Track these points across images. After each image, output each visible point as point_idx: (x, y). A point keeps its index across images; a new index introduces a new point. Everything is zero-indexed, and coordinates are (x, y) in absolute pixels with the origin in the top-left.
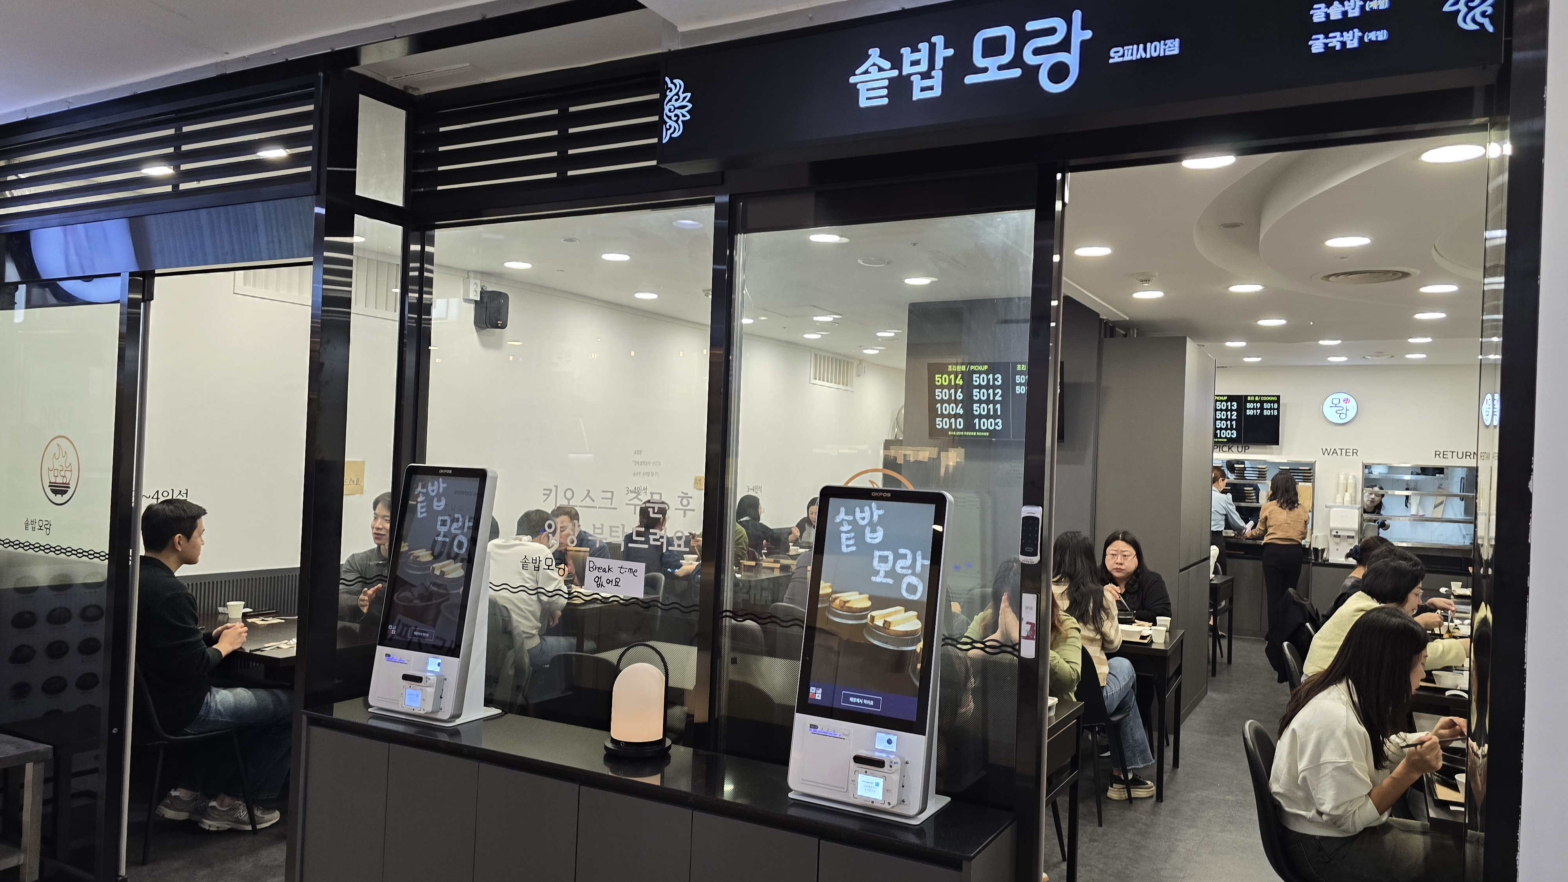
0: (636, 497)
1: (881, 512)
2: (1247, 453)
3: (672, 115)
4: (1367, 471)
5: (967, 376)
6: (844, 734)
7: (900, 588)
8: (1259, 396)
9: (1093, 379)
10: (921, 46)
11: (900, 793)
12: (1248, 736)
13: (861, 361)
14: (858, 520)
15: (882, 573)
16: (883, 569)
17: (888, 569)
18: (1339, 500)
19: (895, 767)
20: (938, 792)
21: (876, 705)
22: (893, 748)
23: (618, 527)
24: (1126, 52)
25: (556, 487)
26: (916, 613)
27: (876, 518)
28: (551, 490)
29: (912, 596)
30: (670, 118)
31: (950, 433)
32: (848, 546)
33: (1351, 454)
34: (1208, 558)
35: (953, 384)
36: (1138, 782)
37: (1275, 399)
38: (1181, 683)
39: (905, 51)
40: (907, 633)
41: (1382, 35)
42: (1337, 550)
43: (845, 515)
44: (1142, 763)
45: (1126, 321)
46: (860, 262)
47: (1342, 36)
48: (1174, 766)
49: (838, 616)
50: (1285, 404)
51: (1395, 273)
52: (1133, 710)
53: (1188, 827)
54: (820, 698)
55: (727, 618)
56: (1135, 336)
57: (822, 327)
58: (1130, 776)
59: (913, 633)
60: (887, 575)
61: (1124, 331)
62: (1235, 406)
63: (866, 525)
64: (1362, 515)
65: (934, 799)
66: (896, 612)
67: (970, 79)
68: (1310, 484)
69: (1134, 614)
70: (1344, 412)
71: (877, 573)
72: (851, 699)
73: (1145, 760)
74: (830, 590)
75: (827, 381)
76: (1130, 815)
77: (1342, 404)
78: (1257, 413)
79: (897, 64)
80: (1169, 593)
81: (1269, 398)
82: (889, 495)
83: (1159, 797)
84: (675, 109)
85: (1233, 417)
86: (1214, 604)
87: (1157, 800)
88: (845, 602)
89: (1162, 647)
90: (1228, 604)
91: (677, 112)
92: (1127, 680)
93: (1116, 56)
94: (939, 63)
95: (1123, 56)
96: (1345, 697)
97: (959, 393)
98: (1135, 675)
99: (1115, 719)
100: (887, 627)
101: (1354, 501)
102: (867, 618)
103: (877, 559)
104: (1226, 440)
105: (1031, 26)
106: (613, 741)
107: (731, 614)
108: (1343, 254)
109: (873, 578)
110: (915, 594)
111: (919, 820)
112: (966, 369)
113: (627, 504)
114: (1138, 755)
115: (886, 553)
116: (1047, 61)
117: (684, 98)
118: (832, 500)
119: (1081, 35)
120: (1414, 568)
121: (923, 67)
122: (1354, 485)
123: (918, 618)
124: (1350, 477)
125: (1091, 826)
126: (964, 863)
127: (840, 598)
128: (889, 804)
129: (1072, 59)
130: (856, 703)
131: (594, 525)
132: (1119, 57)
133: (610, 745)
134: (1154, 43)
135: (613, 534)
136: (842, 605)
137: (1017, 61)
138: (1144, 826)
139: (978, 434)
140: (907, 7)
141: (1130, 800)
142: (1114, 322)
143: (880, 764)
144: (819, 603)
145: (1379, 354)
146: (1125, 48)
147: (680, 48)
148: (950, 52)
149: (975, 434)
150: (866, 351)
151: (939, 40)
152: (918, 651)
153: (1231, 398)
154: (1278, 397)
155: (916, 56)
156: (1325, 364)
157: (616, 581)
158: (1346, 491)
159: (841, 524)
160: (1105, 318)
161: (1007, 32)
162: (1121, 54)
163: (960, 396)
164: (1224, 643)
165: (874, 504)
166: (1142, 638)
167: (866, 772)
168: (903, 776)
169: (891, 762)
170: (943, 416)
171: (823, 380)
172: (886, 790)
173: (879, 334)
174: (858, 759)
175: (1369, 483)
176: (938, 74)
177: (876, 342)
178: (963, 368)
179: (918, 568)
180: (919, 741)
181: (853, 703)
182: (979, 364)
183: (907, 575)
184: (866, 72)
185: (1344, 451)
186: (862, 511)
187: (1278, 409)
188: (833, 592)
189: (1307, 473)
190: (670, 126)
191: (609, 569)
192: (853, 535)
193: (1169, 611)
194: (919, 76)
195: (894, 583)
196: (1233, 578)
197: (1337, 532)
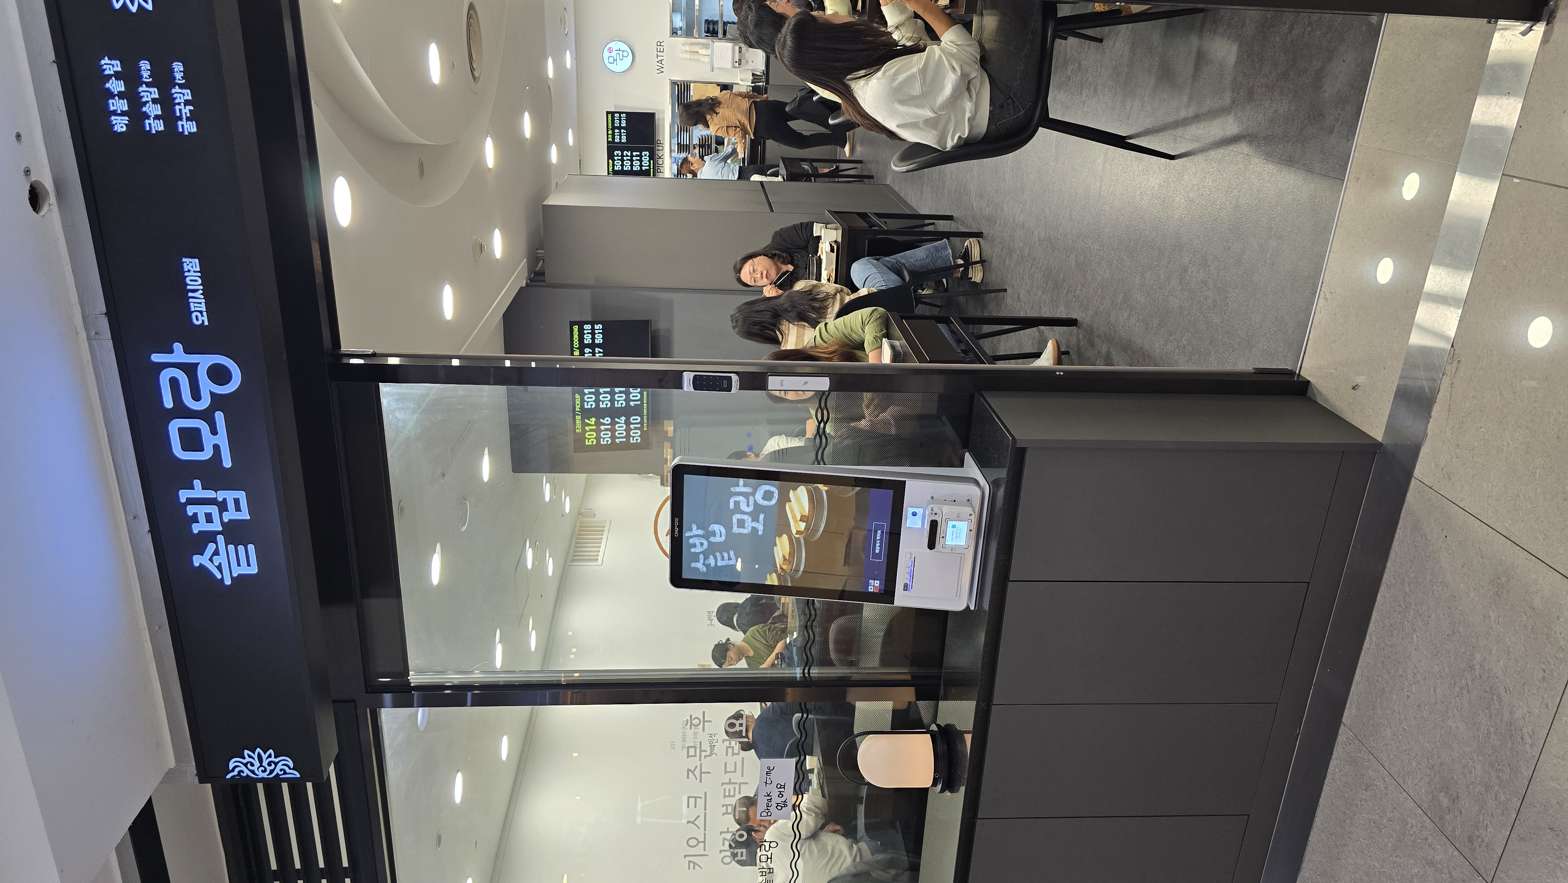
0: (693, 772)
1: (694, 527)
2: (664, 141)
3: (269, 769)
4: (679, 32)
5: (586, 413)
6: (910, 558)
7: (768, 506)
8: (608, 131)
9: (587, 293)
10: (190, 514)
11: (961, 504)
12: (904, 169)
13: (580, 514)
14: (703, 549)
15: (755, 524)
16: (750, 523)
17: (750, 519)
18: (707, 59)
19: (935, 510)
20: (961, 465)
21: (881, 527)
22: (920, 511)
23: (725, 789)
24: (197, 309)
25: (685, 856)
26: (791, 491)
27: (700, 532)
28: (690, 862)
29: (775, 495)
30: (272, 772)
31: (645, 429)
32: (730, 559)
33: (662, 47)
34: (762, 183)
35: (594, 427)
36: (966, 255)
37: (610, 116)
38: (875, 214)
39: (196, 528)
40: (811, 499)
41: (178, 68)
42: (753, 62)
43: (699, 562)
44: (947, 251)
45: (528, 261)
46: (464, 528)
47: (179, 104)
48: (952, 220)
49: (798, 565)
50: (615, 107)
51: (469, 17)
52: (899, 259)
53: (1002, 211)
54: (878, 582)
55: (811, 671)
56: (543, 251)
57: (539, 560)
58: (960, 262)
59: (809, 492)
60: (755, 519)
61: (539, 262)
62: (618, 152)
63: (708, 541)
64: (719, 39)
65: (969, 469)
66: (792, 510)
67: (227, 463)
68: (692, 85)
69: (812, 256)
70: (621, 53)
71: (754, 529)
72: (877, 551)
73: (945, 248)
74: (774, 575)
75: (600, 547)
76: (995, 263)
77: (614, 54)
78: (624, 133)
79: (211, 537)
80: (791, 224)
81: (610, 121)
82: (677, 520)
83: (978, 235)
84: (261, 766)
85: (629, 154)
86: (804, 177)
87: (982, 237)
88: (785, 559)
89: (840, 231)
90: (806, 163)
91: (265, 764)
92: (870, 266)
93: (200, 317)
94: (210, 494)
95: (201, 312)
96: (862, 82)
97: (605, 422)
98: (867, 258)
99: (907, 278)
100: (807, 518)
101: (706, 46)
102: (798, 538)
103: (741, 529)
104: (652, 161)
105: (168, 403)
106: (934, 784)
107: (807, 668)
108: (448, 65)
109: (760, 533)
110: (773, 493)
111: (985, 485)
112: (579, 415)
113: (701, 782)
114: (940, 253)
115: (735, 521)
116: (207, 386)
117: (250, 756)
118: (685, 576)
119: (179, 354)
120: (754, 9)
121: (214, 510)
122: (691, 46)
123: (795, 489)
124: (683, 48)
125: (1007, 299)
126: (1019, 445)
127: (781, 564)
128: (971, 515)
129: (205, 362)
130: (881, 546)
131: (724, 814)
132: (202, 316)
133: (939, 787)
134: (189, 282)
135: (732, 794)
136: (788, 563)
137: (207, 416)
138: (1004, 250)
139: (645, 402)
140: (147, 528)
141: (982, 261)
142: (530, 273)
143: (934, 525)
144: (787, 585)
145: (562, 21)
146: (193, 309)
147: (194, 763)
148: (197, 483)
149: (645, 405)
150: (567, 510)
151: (184, 495)
152: (826, 488)
153: (611, 156)
154: (608, 113)
155: (202, 518)
156: (575, 72)
157: (780, 788)
158: (698, 52)
159: (707, 566)
160: (525, 281)
161: (175, 426)
162: (199, 314)
163: (607, 421)
164: (843, 166)
165: (687, 534)
166: (832, 250)
167: (943, 537)
168: (945, 502)
169: (932, 514)
170: (628, 436)
171: (599, 551)
172: (959, 518)
173: (547, 499)
174: (932, 545)
175: (689, 32)
176: (221, 495)
177: (556, 501)
178: (578, 418)
179: (748, 490)
180: (912, 488)
181: (881, 550)
182: (574, 402)
183: (755, 501)
184: (219, 568)
185: (659, 54)
186: (694, 546)
187: (620, 113)
188: (776, 571)
189: (681, 89)
190: (281, 770)
191: (768, 796)
192: (718, 554)
193: (808, 223)
194: (225, 514)
195: (763, 513)
196: (782, 158)
197: (736, 62)
